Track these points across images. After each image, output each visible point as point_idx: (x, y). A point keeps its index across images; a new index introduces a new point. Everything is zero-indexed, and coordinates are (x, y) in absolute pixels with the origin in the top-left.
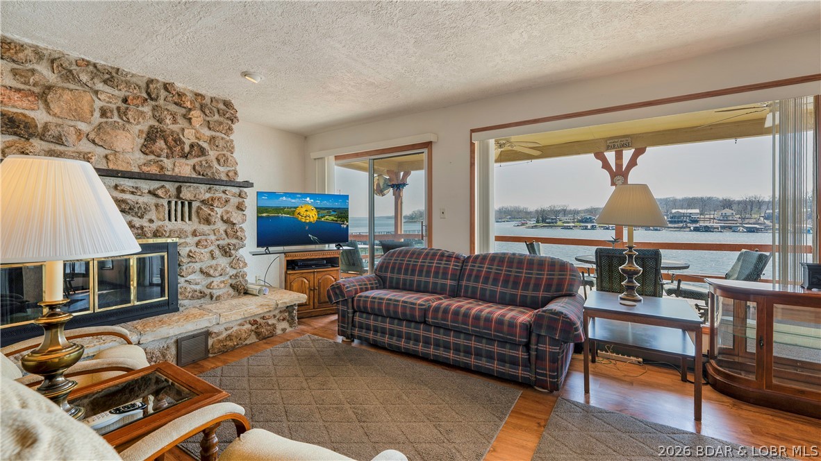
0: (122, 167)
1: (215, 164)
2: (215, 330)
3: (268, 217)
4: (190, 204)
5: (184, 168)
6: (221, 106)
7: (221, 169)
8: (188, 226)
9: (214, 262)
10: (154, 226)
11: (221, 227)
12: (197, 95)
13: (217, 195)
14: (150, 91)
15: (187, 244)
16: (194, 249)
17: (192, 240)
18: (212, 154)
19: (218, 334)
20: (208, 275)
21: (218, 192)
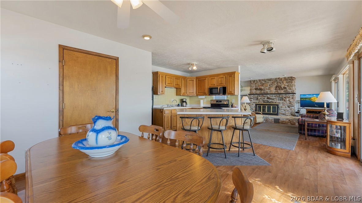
0: (272, 93)
1: (288, 90)
2: (281, 119)
3: (303, 100)
4: (282, 98)
5: (282, 92)
6: (290, 78)
7: (290, 91)
8: (281, 102)
9: (286, 109)
10: (275, 102)
11: (288, 102)
12: (285, 78)
13: (287, 96)
14: (276, 80)
15: (280, 105)
16: (282, 106)
17: (281, 104)
18: (288, 88)
19: (281, 120)
20: (285, 111)
21: (288, 95)
